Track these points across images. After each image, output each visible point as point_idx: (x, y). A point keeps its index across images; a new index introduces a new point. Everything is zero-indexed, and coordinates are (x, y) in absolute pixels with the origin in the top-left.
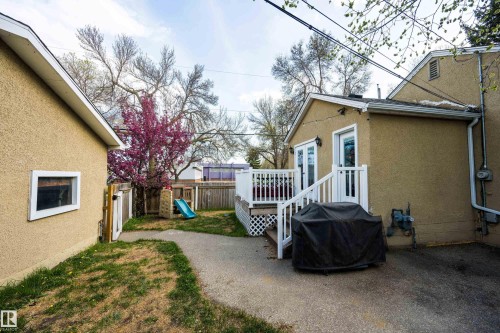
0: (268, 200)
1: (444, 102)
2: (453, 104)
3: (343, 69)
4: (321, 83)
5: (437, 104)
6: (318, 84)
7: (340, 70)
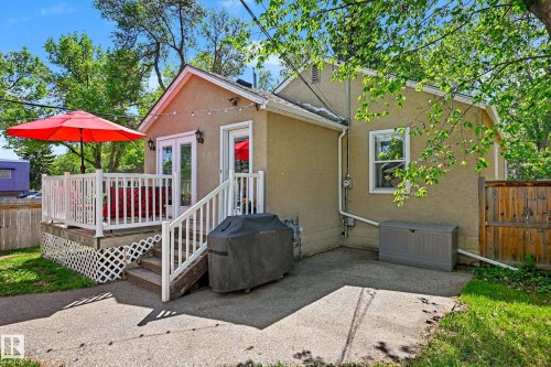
0: (129, 221)
1: (322, 109)
2: (329, 113)
3: (213, 34)
4: (182, 43)
5: (317, 110)
6: (177, 43)
7: (208, 34)
